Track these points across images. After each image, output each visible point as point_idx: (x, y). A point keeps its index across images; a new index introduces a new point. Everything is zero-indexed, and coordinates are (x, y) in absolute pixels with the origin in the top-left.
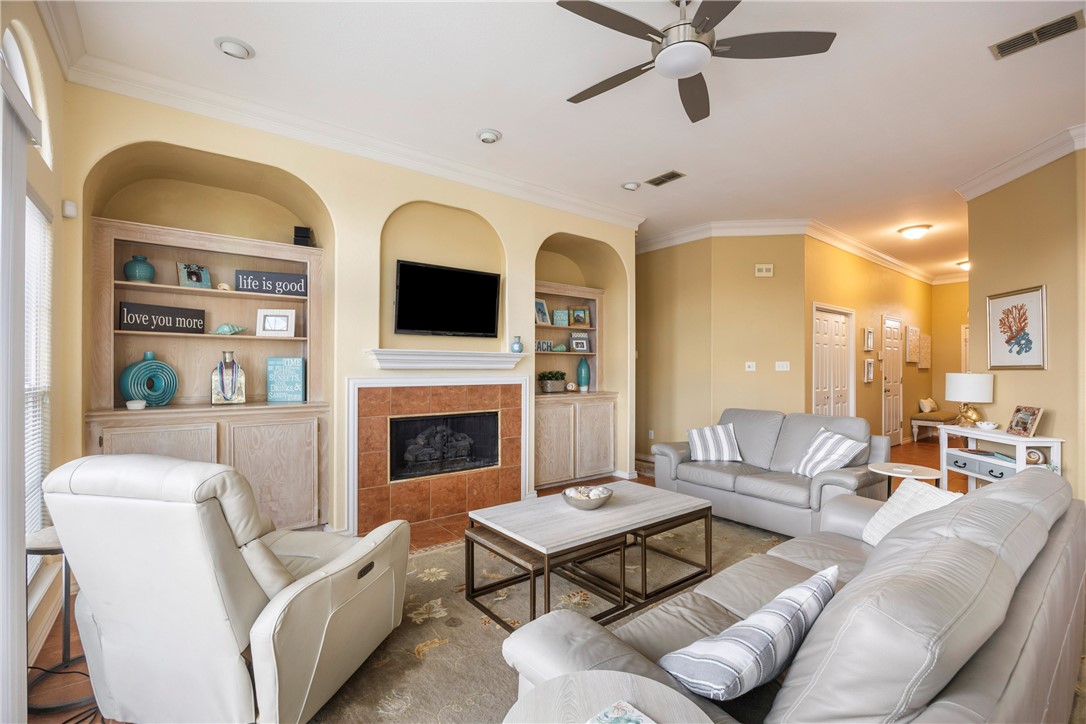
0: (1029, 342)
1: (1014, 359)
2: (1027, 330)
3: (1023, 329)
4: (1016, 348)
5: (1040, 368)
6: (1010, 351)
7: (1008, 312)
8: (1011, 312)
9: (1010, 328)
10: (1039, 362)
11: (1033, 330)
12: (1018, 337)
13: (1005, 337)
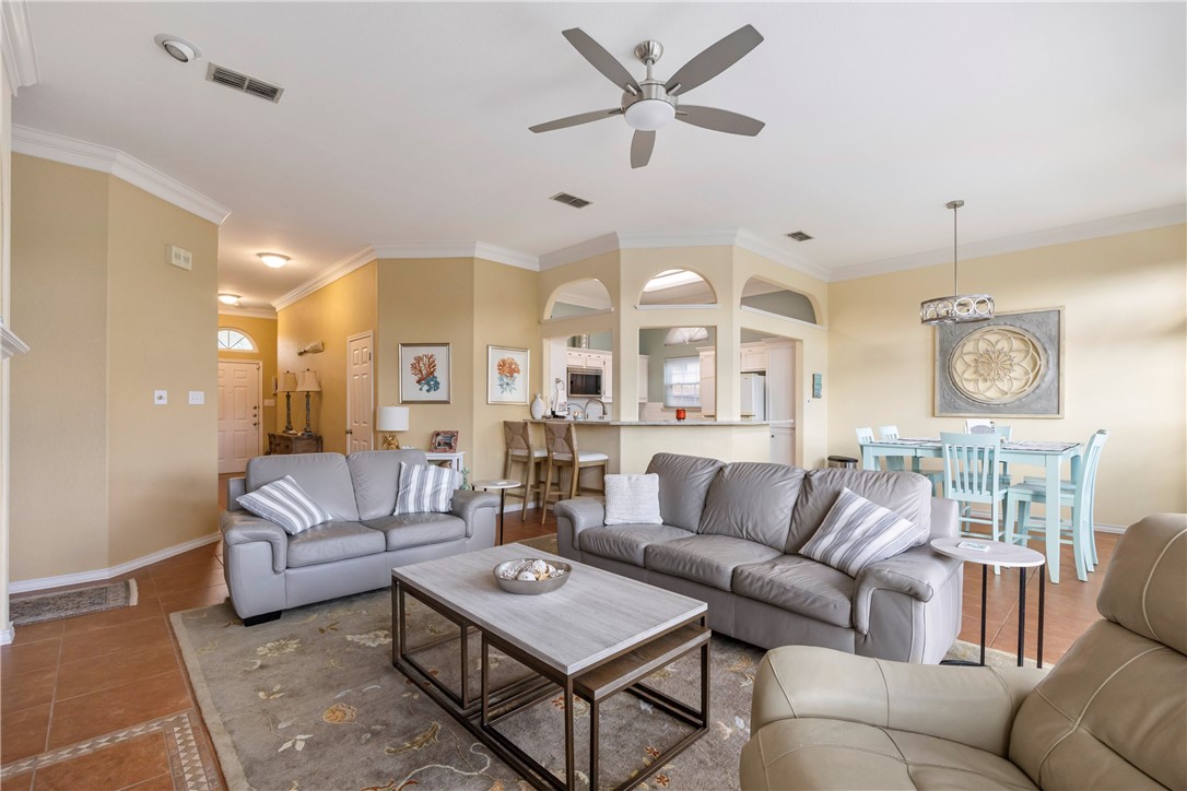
0: (437, 384)
1: (425, 396)
2: (436, 374)
3: (432, 373)
4: (426, 387)
5: (447, 402)
6: (421, 389)
7: (418, 359)
8: (422, 359)
9: (420, 371)
10: (445, 399)
11: (440, 375)
12: (427, 378)
13: (416, 378)
